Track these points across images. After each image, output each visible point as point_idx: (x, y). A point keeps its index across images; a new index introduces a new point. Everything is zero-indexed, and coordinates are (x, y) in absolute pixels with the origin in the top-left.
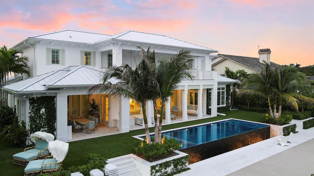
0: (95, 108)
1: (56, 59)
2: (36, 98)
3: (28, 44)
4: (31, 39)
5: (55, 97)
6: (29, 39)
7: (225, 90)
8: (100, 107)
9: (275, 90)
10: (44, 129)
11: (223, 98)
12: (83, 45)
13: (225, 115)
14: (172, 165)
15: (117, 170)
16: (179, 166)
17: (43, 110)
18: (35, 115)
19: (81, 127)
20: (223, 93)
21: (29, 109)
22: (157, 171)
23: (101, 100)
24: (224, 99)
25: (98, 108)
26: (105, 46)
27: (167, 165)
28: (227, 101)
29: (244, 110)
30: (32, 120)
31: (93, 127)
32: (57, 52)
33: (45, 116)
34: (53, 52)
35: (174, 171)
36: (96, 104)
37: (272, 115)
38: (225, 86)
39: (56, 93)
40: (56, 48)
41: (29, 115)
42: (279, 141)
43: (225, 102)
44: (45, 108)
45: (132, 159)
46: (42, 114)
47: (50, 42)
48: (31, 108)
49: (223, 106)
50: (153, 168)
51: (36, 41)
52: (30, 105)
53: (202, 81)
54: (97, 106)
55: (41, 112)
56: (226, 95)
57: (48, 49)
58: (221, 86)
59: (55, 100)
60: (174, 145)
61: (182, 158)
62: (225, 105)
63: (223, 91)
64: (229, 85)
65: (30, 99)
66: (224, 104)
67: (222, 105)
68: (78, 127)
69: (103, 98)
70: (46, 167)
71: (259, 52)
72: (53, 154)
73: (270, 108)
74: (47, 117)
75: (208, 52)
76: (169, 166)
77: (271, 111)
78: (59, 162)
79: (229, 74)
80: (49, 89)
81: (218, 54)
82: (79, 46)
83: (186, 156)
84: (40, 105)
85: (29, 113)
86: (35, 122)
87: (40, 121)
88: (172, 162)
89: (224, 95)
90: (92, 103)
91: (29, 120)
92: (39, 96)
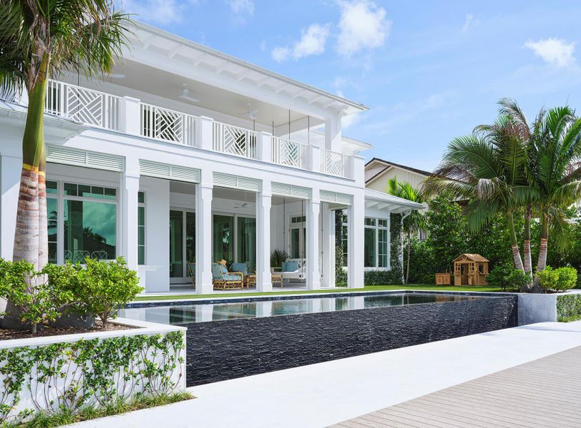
7: (388, 228)
11: (382, 248)
20: (382, 233)
24: (385, 252)
28: (392, 257)
38: (387, 217)
43: (388, 261)
49: (382, 269)
56: (391, 241)
58: (377, 215)
62: (388, 268)
63: (383, 228)
64: (399, 214)
66: (385, 266)
67: (379, 266)
81: (374, 159)
89: (385, 239)
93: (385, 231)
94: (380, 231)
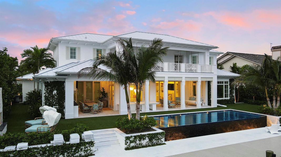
0: (105, 96)
1: (73, 55)
2: (49, 82)
3: (54, 44)
4: (54, 39)
5: (64, 82)
6: (53, 39)
7: (228, 84)
8: (108, 95)
9: (272, 81)
10: (56, 107)
11: (226, 91)
12: (94, 44)
13: (226, 106)
14: (147, 138)
15: (92, 136)
16: (155, 140)
17: (55, 92)
18: (49, 95)
19: (89, 108)
20: (226, 87)
21: (44, 90)
22: (131, 142)
23: (109, 89)
24: (228, 92)
25: (107, 96)
26: (111, 44)
27: (141, 138)
28: (230, 94)
29: (249, 104)
30: (47, 99)
31: (97, 109)
32: (75, 49)
33: (56, 96)
34: (71, 49)
35: (149, 144)
36: (106, 92)
37: (270, 106)
38: (228, 80)
39: (65, 79)
40: (73, 46)
41: (44, 95)
42: (269, 129)
43: (229, 95)
44: (56, 90)
45: (115, 132)
46: (54, 95)
47: (68, 41)
48: (46, 89)
49: (226, 98)
50: (127, 138)
51: (58, 41)
52: (45, 88)
53: (200, 74)
54: (107, 94)
55: (54, 93)
56: (230, 89)
57: (67, 47)
59: (64, 84)
60: (151, 122)
61: (157, 134)
62: (229, 98)
63: (226, 84)
64: (233, 79)
65: (45, 83)
66: (227, 97)
68: (86, 108)
69: (110, 87)
70: (40, 129)
71: (271, 49)
72: (46, 119)
73: (268, 99)
74: (58, 97)
75: (208, 48)
76: (144, 139)
77: (269, 102)
78: (50, 126)
79: (234, 69)
80: (59, 75)
81: (227, 52)
82: (92, 45)
83: (162, 132)
84: (52, 88)
85: (45, 93)
86: (49, 100)
87: (52, 100)
88: (147, 136)
89: (227, 88)
90: (102, 91)
91: (44, 99)
92: (52, 80)
93: (227, 85)
94: (225, 86)
